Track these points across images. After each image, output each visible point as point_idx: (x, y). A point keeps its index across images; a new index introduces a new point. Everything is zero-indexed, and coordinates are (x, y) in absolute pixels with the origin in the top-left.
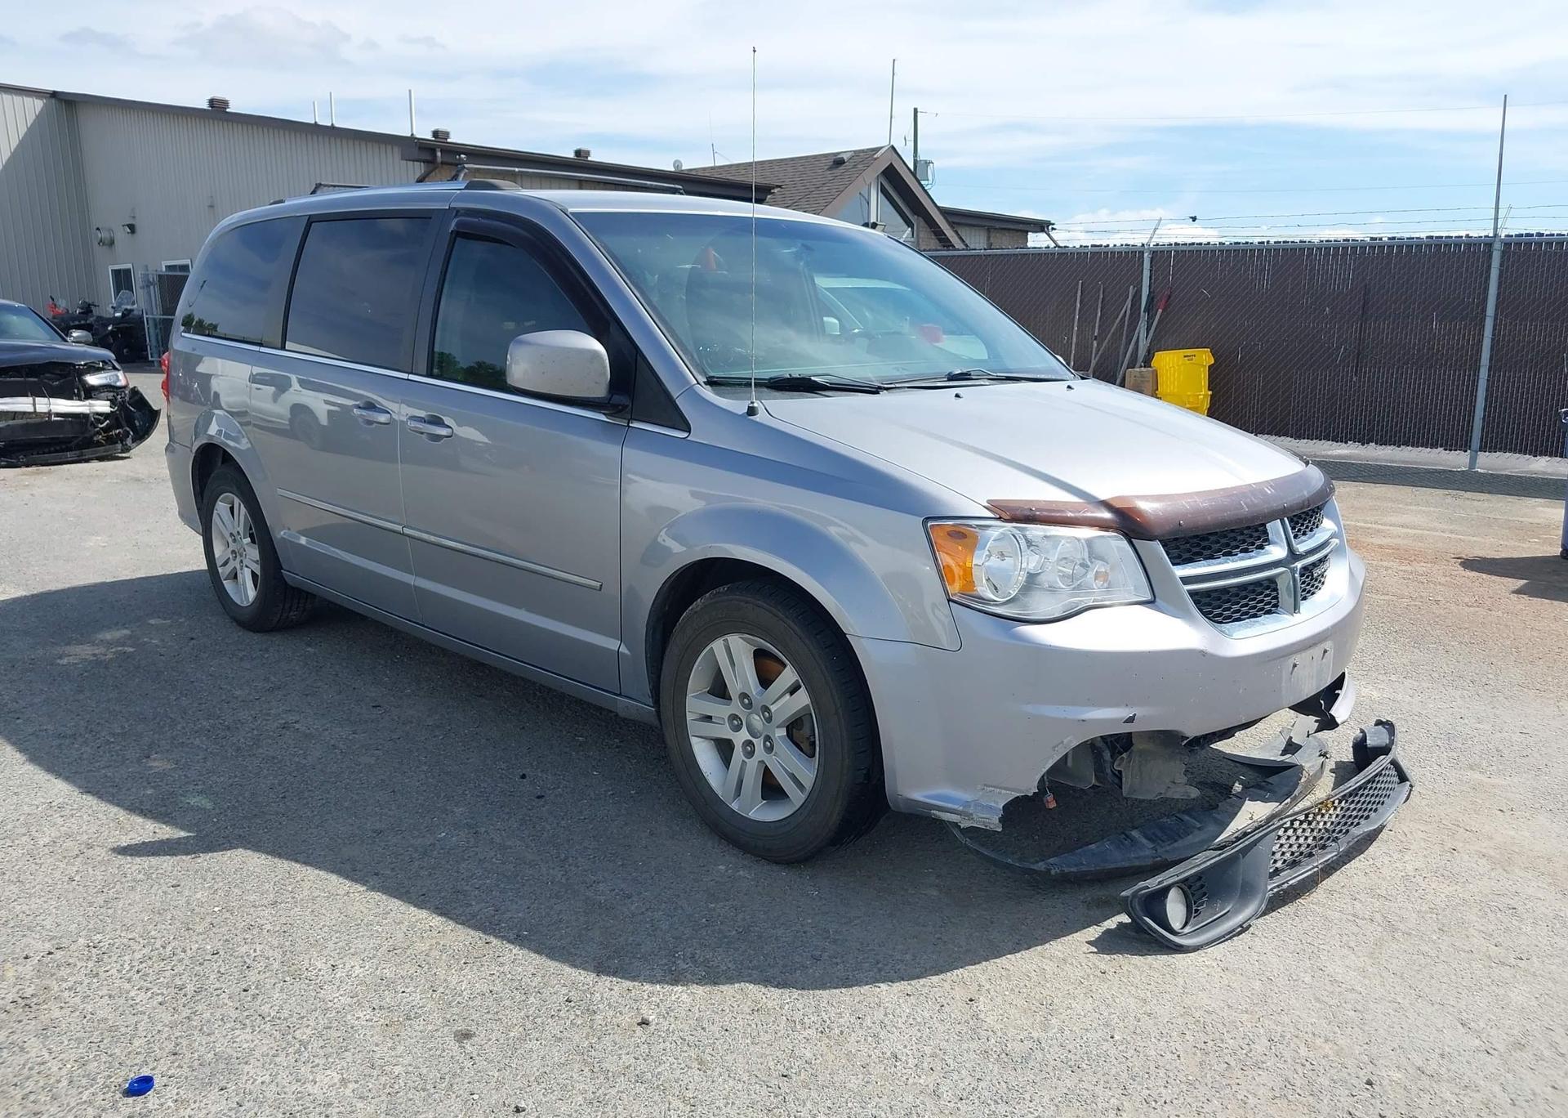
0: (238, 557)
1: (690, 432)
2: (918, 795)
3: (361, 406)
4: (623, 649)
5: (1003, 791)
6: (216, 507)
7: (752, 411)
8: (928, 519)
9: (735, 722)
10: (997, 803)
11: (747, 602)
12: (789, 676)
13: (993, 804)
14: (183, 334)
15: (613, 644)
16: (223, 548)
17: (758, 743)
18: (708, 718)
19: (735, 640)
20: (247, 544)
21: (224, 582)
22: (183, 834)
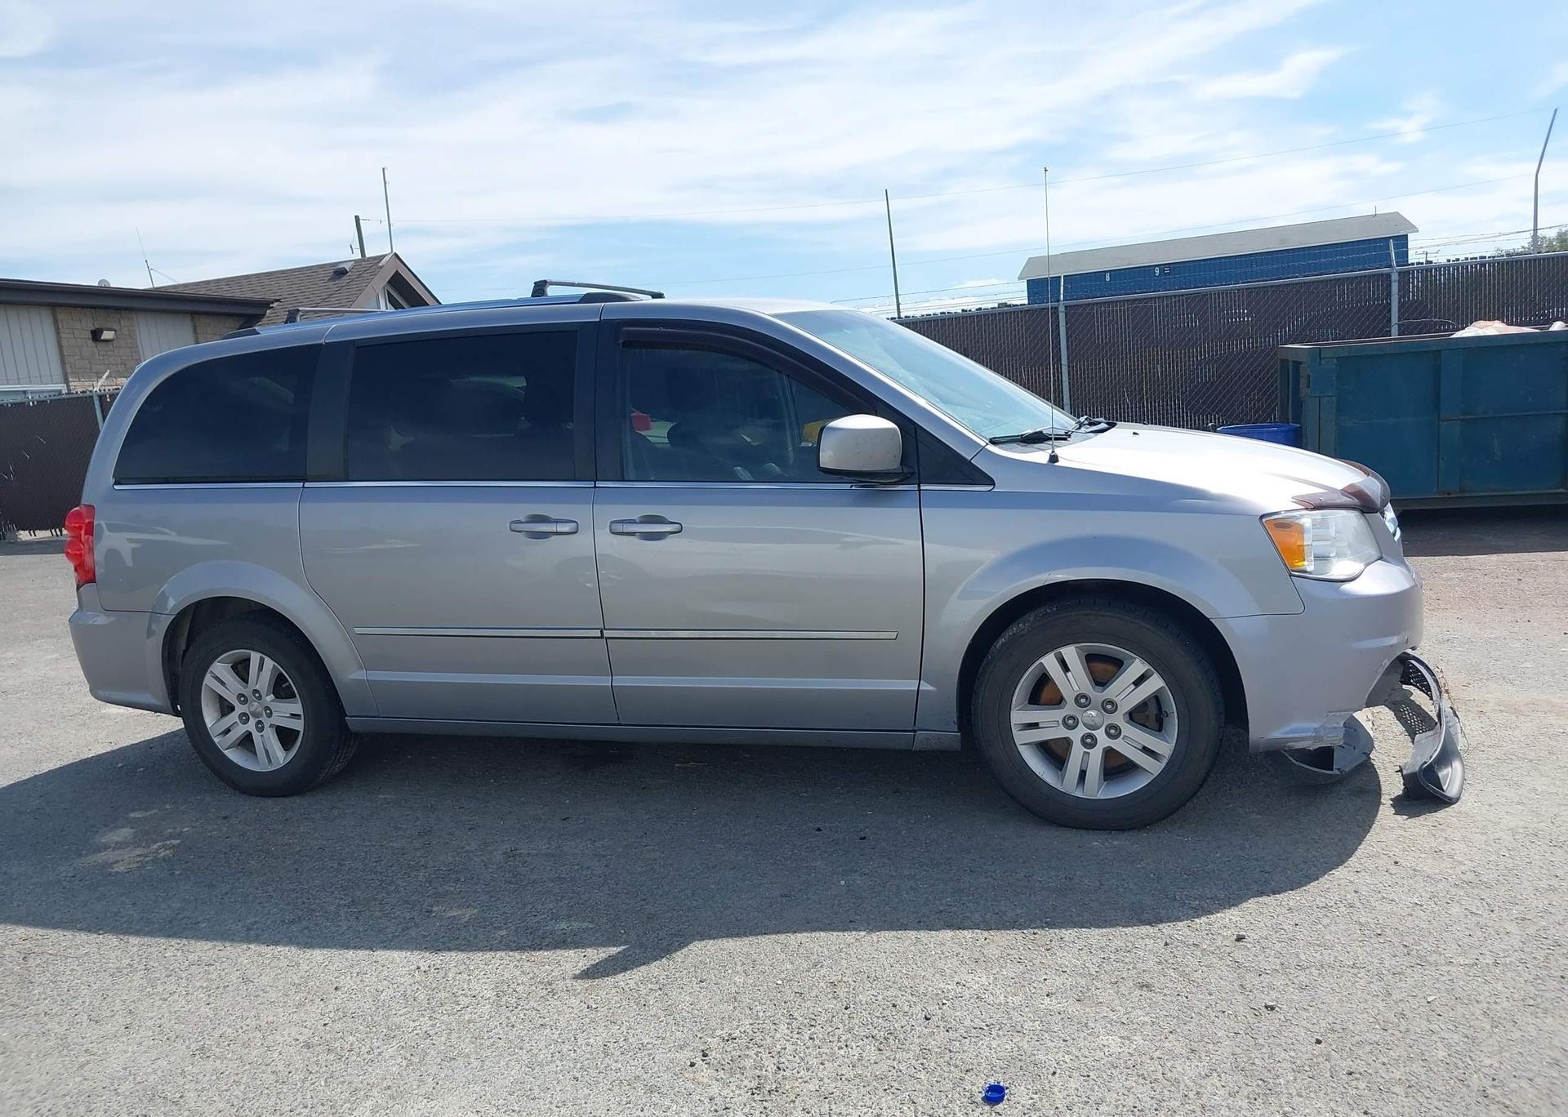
0: (251, 718)
1: (994, 484)
2: (1277, 734)
3: (523, 520)
4: (925, 687)
5: (1343, 713)
6: (211, 669)
7: (1054, 459)
8: (1262, 517)
9: (1070, 722)
10: (1338, 723)
11: (1087, 615)
12: (1138, 667)
13: (1335, 725)
14: (116, 487)
15: (911, 685)
16: (217, 715)
17: (1100, 734)
18: (1035, 726)
19: (1070, 653)
20: (271, 701)
21: (226, 752)
22: (614, 950)
